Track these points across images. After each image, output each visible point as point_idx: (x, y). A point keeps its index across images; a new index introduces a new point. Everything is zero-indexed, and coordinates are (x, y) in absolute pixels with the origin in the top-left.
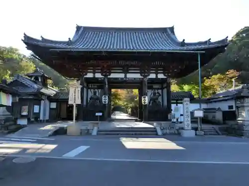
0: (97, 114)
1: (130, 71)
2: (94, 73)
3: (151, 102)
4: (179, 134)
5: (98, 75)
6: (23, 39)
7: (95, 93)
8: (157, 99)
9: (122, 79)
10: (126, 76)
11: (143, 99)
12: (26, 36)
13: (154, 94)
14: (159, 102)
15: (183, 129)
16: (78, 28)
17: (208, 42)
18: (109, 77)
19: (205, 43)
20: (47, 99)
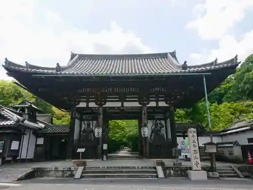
0: (79, 150)
1: (127, 99)
2: (88, 102)
3: (153, 134)
4: (187, 176)
5: (92, 105)
6: (4, 64)
7: (89, 125)
8: (160, 131)
9: (119, 108)
10: (122, 105)
11: (142, 131)
12: (7, 61)
13: (156, 125)
14: (162, 134)
15: (191, 169)
16: (73, 56)
17: (215, 63)
18: (104, 106)
19: (211, 64)
20: (33, 133)
